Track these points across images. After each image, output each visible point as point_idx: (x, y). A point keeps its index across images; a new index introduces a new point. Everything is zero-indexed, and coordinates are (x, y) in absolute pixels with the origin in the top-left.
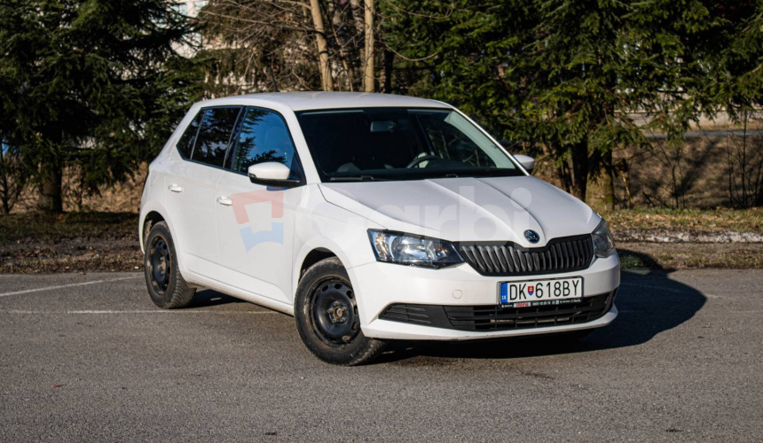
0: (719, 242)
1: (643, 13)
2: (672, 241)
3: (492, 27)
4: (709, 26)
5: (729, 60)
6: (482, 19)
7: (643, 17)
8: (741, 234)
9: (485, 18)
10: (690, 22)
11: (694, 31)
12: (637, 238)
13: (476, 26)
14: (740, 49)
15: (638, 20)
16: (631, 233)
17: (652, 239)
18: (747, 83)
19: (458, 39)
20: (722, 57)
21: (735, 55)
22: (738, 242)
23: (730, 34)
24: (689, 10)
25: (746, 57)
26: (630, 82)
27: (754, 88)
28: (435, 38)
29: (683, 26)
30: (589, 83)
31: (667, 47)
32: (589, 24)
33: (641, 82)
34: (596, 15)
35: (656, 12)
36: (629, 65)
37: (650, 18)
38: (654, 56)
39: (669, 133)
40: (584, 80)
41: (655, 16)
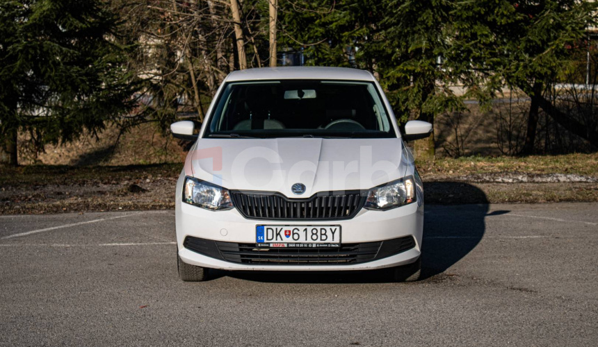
0: (550, 182)
1: (465, 9)
2: (515, 181)
4: (515, 19)
5: (527, 45)
6: (338, 15)
7: (465, 12)
8: (565, 176)
9: (340, 13)
10: (500, 17)
11: (503, 23)
12: (488, 179)
13: (334, 20)
14: (534, 36)
15: (461, 15)
16: (483, 175)
17: (500, 180)
18: (540, 62)
19: (321, 30)
20: (520, 43)
21: (531, 41)
22: (564, 182)
23: (526, 26)
24: (500, 8)
25: (539, 43)
26: (453, 62)
27: (544, 66)
28: (302, 29)
29: (494, 20)
30: (422, 63)
32: (425, 18)
33: (461, 62)
34: (430, 11)
35: (476, 9)
36: (454, 49)
37: (471, 13)
38: (473, 42)
39: (480, 101)
40: (419, 60)
41: (474, 12)
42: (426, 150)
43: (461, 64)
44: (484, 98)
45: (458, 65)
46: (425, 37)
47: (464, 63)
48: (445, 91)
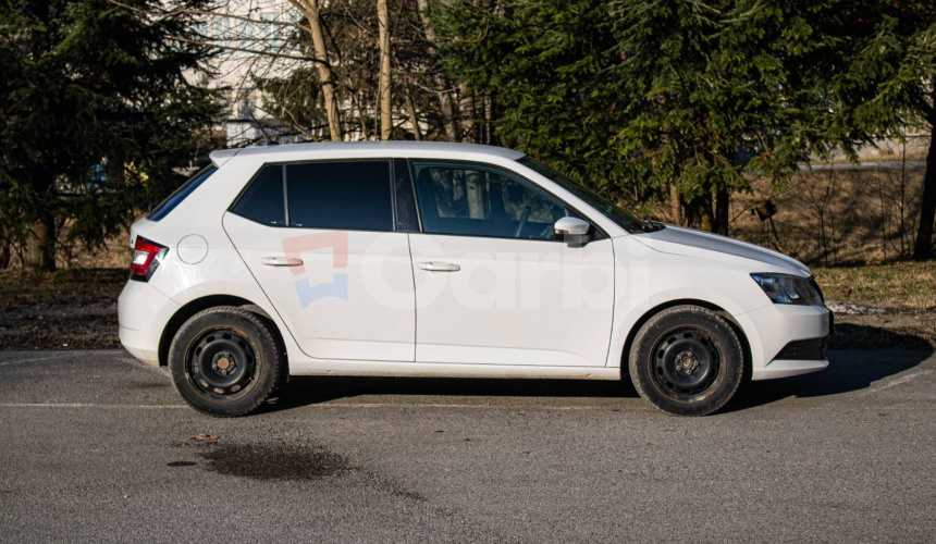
1: (735, 31)
3: (563, 49)
4: (813, 47)
7: (735, 37)
10: (791, 43)
11: (796, 54)
14: (858, 73)
18: (865, 115)
20: (834, 83)
21: (850, 82)
23: (847, 56)
24: (790, 28)
25: (863, 83)
29: (783, 47)
31: (766, 72)
32: (669, 45)
34: (678, 34)
35: (749, 32)
37: (744, 38)
41: (748, 35)
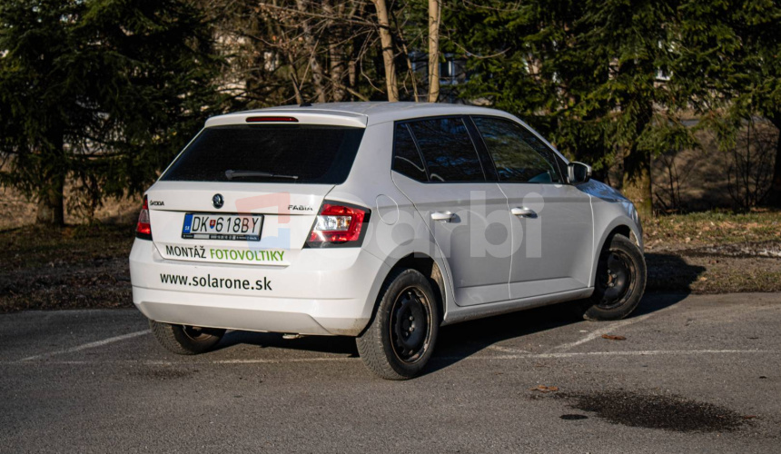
1: (700, 4)
3: (528, 19)
4: (771, 18)
6: (516, 10)
7: (700, 7)
9: (519, 8)
10: (749, 14)
11: (755, 23)
12: (748, 252)
13: (510, 18)
15: (695, 11)
16: (740, 246)
17: (765, 253)
19: (492, 32)
20: (777, 52)
24: (751, 1)
26: (682, 79)
28: (464, 31)
30: (638, 79)
31: (724, 41)
32: (643, 15)
33: (693, 78)
34: (650, 6)
35: (717, 3)
36: (683, 61)
37: (708, 9)
38: (711, 50)
39: (719, 134)
40: (633, 75)
41: (713, 7)
42: (639, 202)
43: (693, 81)
44: (725, 130)
45: (688, 81)
46: (642, 43)
47: (698, 79)
48: (670, 120)
